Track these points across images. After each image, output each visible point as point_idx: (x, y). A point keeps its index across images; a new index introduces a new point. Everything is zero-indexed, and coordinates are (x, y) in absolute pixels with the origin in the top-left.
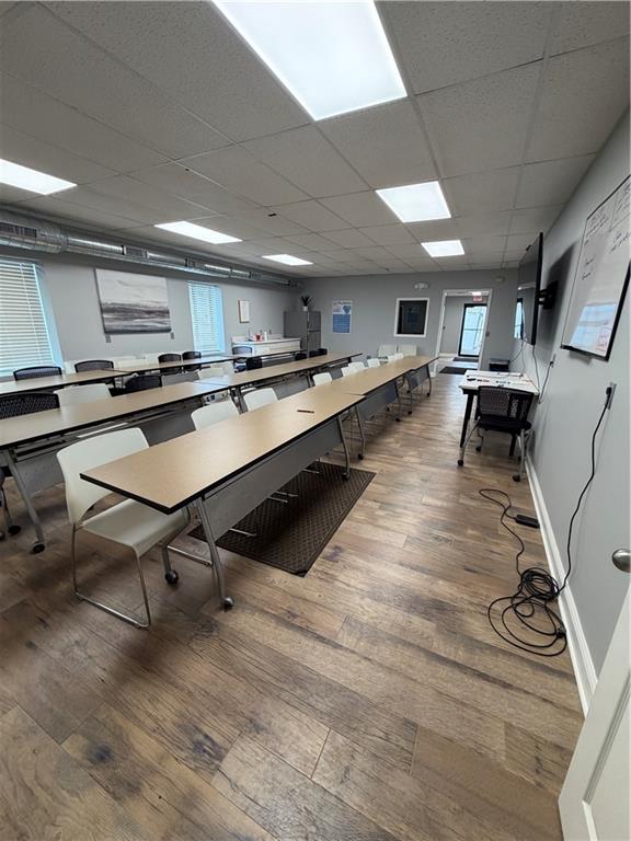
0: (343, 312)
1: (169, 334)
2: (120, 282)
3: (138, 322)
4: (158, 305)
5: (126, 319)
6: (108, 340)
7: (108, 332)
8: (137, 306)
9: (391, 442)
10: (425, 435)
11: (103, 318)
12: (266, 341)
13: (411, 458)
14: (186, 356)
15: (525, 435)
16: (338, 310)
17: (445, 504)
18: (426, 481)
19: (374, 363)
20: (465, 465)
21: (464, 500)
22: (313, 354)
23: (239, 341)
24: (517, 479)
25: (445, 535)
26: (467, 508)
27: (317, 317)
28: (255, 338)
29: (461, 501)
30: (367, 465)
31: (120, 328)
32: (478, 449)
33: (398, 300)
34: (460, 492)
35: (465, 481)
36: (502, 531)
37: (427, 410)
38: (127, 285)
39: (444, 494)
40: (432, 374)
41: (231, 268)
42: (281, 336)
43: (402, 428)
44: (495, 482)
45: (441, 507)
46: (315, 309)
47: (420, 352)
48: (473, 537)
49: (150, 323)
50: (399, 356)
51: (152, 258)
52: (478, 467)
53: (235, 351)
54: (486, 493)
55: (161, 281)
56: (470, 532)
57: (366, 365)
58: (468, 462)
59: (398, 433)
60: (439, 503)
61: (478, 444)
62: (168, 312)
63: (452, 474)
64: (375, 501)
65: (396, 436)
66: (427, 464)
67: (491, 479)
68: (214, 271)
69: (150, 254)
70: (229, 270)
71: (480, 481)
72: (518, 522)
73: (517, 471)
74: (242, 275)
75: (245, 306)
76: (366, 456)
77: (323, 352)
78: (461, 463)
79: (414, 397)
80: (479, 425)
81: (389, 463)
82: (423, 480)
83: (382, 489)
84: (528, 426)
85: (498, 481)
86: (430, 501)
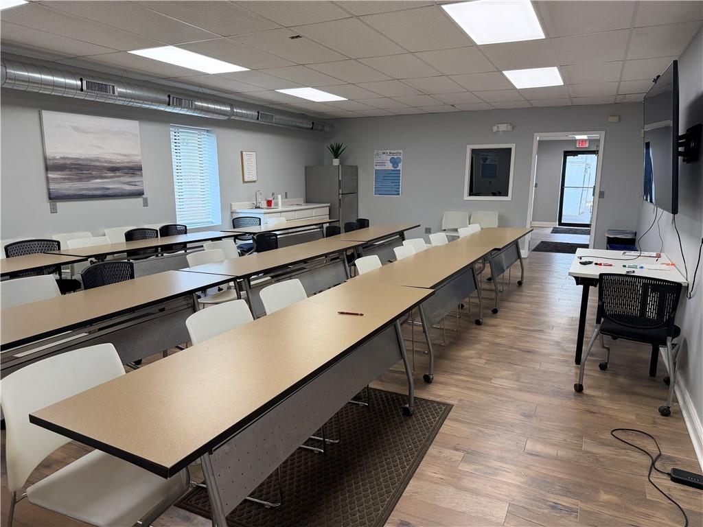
0: (390, 166)
1: (140, 200)
2: (76, 129)
3: (97, 183)
4: (126, 159)
5: (80, 180)
6: (54, 210)
7: (54, 198)
8: (97, 160)
9: (471, 355)
10: (521, 345)
11: (47, 179)
12: (280, 209)
13: (503, 380)
14: (166, 231)
15: (674, 345)
16: (383, 164)
17: (562, 453)
18: (528, 416)
19: (438, 239)
20: (586, 391)
21: (589, 446)
22: (350, 228)
23: (243, 209)
24: (666, 412)
25: (565, 501)
26: (596, 458)
27: (352, 173)
28: (264, 204)
29: (585, 447)
30: (438, 392)
31: (71, 192)
32: (603, 367)
33: (469, 147)
34: (583, 433)
35: (588, 417)
36: (652, 494)
37: (520, 306)
38: (84, 132)
39: (559, 437)
40: (524, 253)
41: (232, 106)
42: (301, 200)
43: (485, 334)
44: (633, 417)
45: (556, 458)
46: (350, 162)
47: (503, 222)
48: (608, 504)
49: (113, 184)
50: (474, 228)
51: (122, 95)
52: (606, 394)
53: (236, 223)
54: (621, 434)
55: (132, 126)
56: (604, 497)
57: (428, 241)
58: (589, 387)
59: (479, 342)
60: (552, 451)
61: (603, 359)
62: (140, 169)
63: (568, 406)
64: (456, 449)
65: (479, 346)
66: (529, 391)
67: (627, 413)
68: (208, 110)
69: (119, 90)
70: (229, 109)
71: (610, 416)
72: (674, 480)
73: (665, 399)
74: (247, 116)
75: (250, 160)
76: (436, 377)
77: (363, 224)
78: (579, 388)
79: (500, 288)
80: (603, 331)
81: (471, 389)
82: (523, 415)
83: (465, 430)
84: (676, 332)
85: (637, 415)
86: (539, 448)
